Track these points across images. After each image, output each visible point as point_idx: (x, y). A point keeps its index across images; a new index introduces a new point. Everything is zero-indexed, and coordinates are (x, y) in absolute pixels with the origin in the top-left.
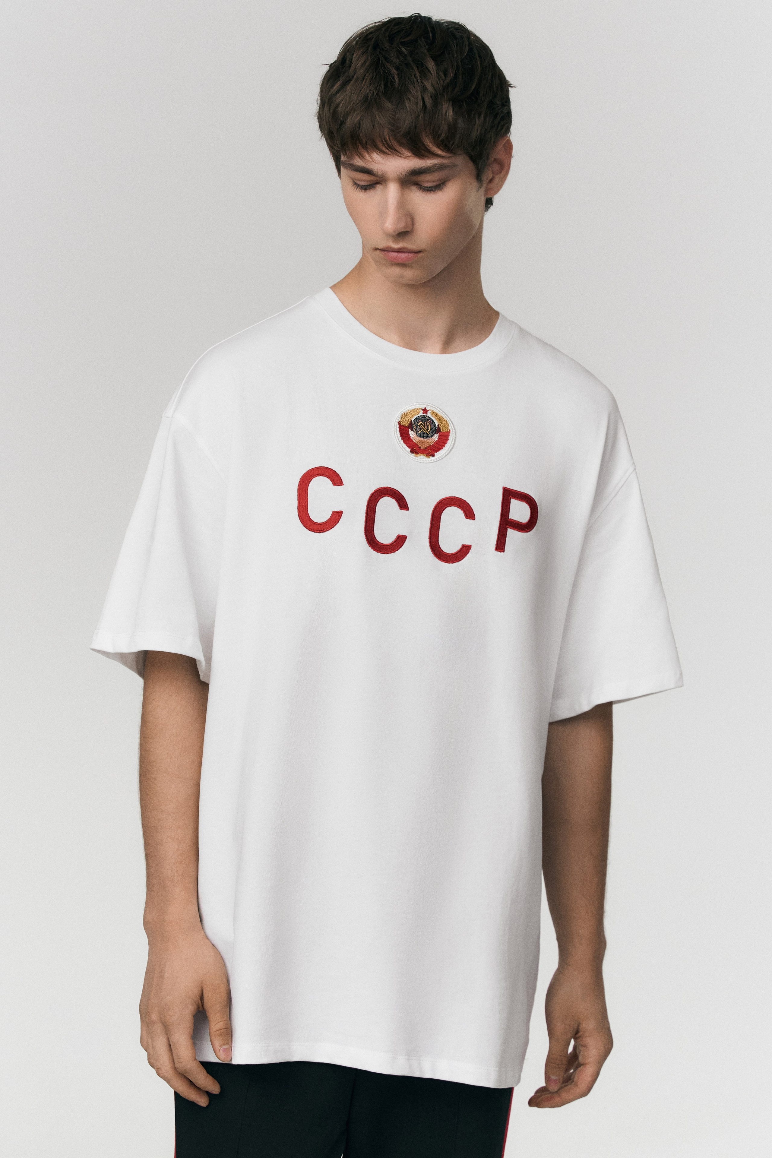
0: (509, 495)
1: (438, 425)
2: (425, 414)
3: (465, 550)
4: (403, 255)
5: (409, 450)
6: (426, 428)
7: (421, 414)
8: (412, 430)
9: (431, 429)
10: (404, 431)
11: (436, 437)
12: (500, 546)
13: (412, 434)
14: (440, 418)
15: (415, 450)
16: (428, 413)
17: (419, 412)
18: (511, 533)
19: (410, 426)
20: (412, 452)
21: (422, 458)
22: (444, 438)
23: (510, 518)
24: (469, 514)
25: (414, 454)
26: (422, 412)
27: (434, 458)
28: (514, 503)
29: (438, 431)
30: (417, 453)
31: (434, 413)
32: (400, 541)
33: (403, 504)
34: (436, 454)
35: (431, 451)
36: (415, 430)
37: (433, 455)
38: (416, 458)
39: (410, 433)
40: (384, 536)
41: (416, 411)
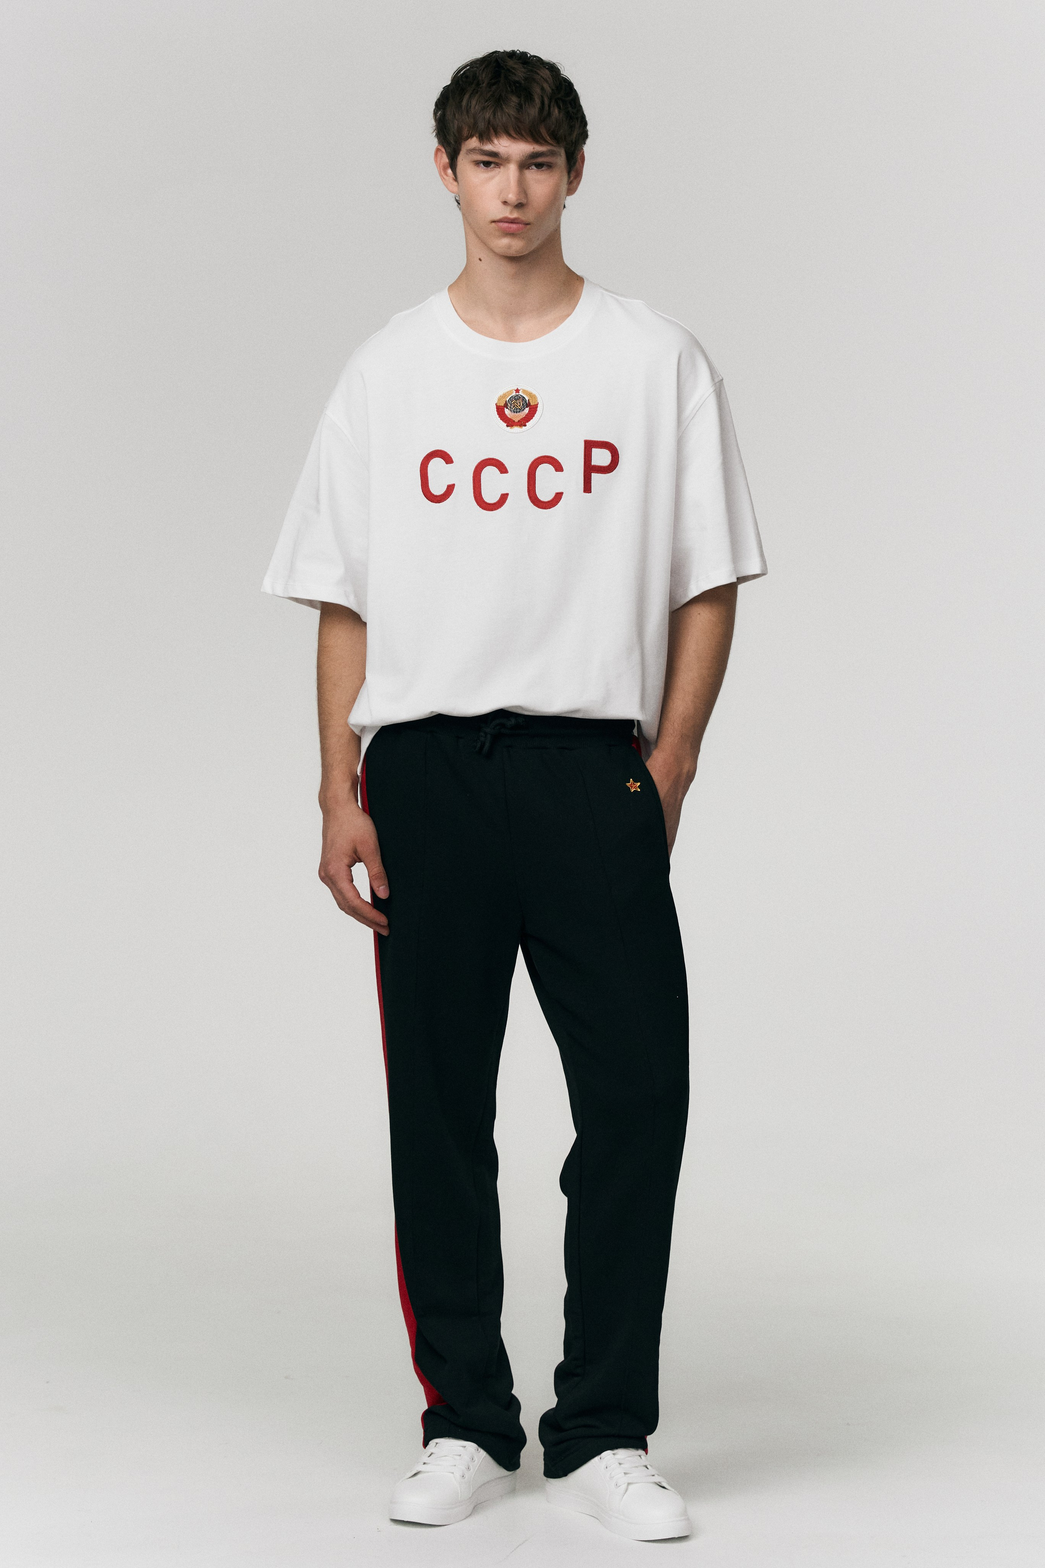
0: (589, 446)
1: (529, 400)
2: (517, 394)
3: (559, 496)
5: (506, 424)
6: (519, 404)
7: (514, 394)
8: (507, 408)
9: (523, 404)
10: (500, 410)
11: (527, 410)
13: (507, 411)
14: (530, 394)
15: (510, 423)
16: (520, 391)
17: (513, 392)
19: (506, 405)
20: (507, 426)
21: (516, 429)
22: (533, 409)
24: (558, 467)
25: (509, 428)
26: (515, 392)
27: (526, 427)
29: (528, 405)
30: (513, 426)
31: (524, 391)
32: (504, 498)
33: (503, 469)
34: (527, 424)
35: (523, 423)
36: (509, 408)
37: (525, 426)
38: (512, 430)
39: (505, 411)
40: (490, 497)
41: (511, 391)
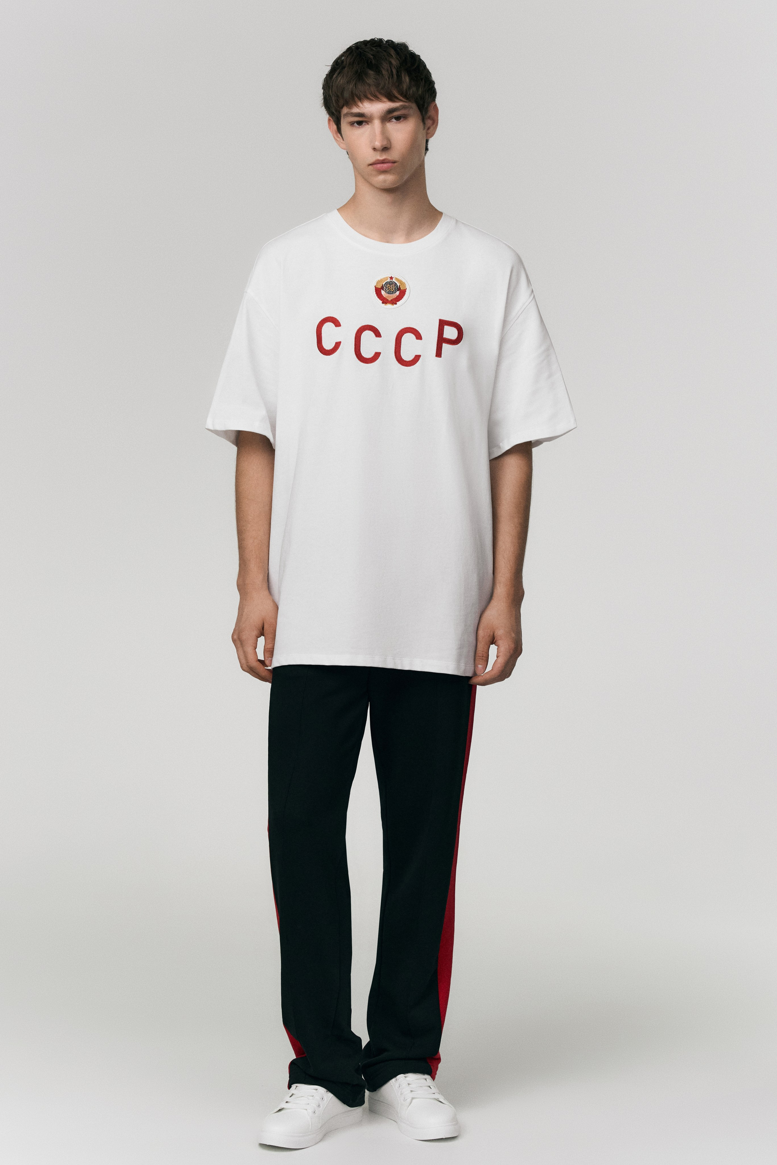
0: (442, 324)
1: (399, 286)
2: (391, 280)
3: (417, 358)
4: (385, 165)
5: (382, 302)
6: (392, 288)
7: (389, 280)
8: (383, 290)
9: (395, 288)
10: (378, 291)
11: (398, 293)
12: (439, 354)
13: (383, 292)
14: (400, 282)
15: (385, 301)
16: (393, 279)
17: (388, 279)
18: (445, 346)
19: (382, 288)
20: (383, 303)
21: (389, 306)
22: (403, 293)
23: (444, 337)
24: (419, 336)
25: (384, 304)
26: (389, 279)
27: (397, 305)
28: (446, 328)
29: (399, 289)
30: (387, 304)
31: (396, 279)
32: (377, 355)
33: (378, 334)
34: (397, 303)
35: (394, 302)
36: (385, 290)
37: (396, 304)
38: (386, 306)
39: (382, 292)
40: (367, 353)
41: (387, 278)
